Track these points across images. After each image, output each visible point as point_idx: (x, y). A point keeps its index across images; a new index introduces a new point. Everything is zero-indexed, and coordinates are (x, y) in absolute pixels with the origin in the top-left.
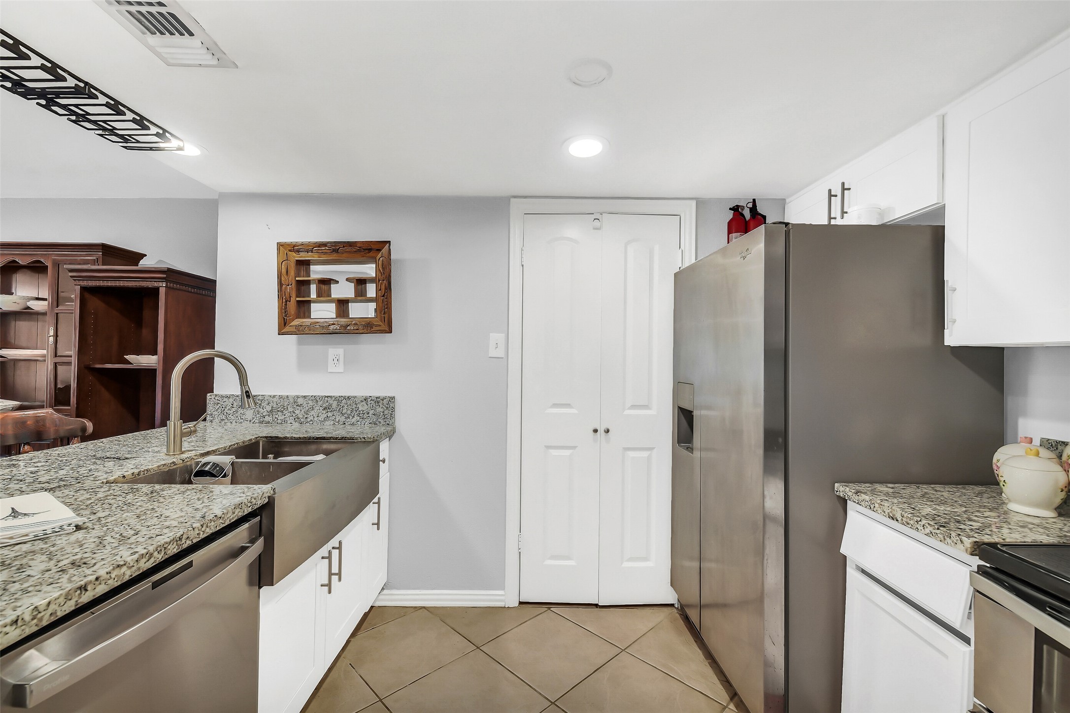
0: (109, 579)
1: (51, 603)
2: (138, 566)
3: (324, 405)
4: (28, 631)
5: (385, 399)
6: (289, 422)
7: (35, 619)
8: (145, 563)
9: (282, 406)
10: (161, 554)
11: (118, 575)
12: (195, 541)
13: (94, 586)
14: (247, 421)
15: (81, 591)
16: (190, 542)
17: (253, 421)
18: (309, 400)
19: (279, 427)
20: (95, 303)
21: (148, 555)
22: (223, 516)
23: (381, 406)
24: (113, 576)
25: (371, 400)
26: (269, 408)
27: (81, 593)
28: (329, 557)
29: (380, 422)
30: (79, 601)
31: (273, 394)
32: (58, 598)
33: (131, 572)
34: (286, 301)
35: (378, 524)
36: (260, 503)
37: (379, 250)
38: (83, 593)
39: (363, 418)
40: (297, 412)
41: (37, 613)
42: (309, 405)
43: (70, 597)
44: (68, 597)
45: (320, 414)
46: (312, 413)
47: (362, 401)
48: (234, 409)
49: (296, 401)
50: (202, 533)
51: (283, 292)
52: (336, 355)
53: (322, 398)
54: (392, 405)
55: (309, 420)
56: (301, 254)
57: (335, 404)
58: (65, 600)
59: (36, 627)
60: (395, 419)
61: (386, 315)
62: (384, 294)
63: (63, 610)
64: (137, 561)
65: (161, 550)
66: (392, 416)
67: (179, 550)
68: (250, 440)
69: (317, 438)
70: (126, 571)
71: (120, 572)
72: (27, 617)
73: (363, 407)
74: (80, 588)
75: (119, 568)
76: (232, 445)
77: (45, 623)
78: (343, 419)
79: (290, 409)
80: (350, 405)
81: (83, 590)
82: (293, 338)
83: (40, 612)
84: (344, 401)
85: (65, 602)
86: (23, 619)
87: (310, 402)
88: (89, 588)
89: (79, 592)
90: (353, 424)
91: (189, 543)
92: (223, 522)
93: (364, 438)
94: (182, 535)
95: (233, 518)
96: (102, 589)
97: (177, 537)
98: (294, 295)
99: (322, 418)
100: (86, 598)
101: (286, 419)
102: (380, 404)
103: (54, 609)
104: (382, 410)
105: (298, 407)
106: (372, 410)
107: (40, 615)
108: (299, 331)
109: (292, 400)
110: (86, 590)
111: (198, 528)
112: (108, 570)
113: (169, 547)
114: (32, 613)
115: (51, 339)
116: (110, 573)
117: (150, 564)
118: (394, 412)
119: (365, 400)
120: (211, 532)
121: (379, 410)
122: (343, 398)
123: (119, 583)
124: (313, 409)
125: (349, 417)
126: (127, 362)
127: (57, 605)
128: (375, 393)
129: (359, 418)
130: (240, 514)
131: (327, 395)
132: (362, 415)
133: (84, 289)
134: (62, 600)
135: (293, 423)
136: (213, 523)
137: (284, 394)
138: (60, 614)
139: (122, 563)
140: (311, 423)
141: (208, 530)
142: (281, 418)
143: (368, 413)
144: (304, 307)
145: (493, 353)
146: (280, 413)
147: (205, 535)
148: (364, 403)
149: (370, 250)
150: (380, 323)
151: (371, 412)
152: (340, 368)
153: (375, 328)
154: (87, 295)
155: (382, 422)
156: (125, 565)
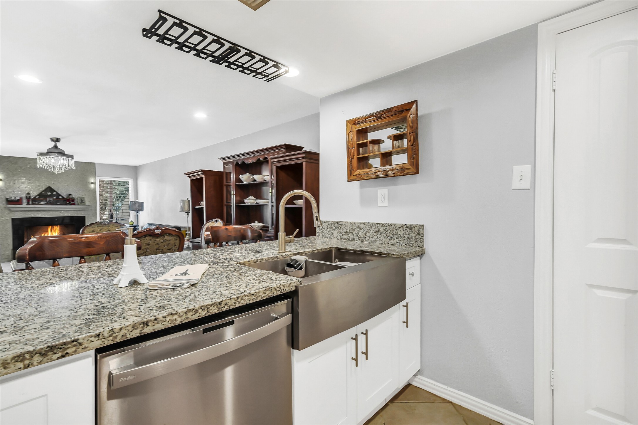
0: (164, 321)
1: (122, 328)
2: (186, 316)
3: (376, 230)
4: (107, 343)
5: (416, 226)
6: (356, 240)
7: (111, 336)
8: (192, 315)
9: (352, 229)
10: (204, 311)
11: (171, 320)
12: (232, 307)
13: (153, 324)
14: (335, 237)
15: (144, 325)
16: (228, 308)
17: (337, 238)
18: (367, 225)
19: (350, 243)
20: (282, 174)
21: (194, 311)
22: (255, 294)
23: (414, 232)
24: (168, 319)
25: (406, 227)
26: (345, 230)
27: (144, 327)
28: (356, 339)
29: (413, 244)
30: (142, 331)
31: (347, 221)
32: (128, 327)
33: (181, 320)
34: (352, 159)
35: (407, 323)
36: (287, 290)
37: (409, 110)
38: (146, 326)
39: (401, 240)
40: (360, 233)
41: (112, 333)
42: (367, 229)
43: (136, 328)
44: (134, 327)
45: (373, 236)
46: (368, 234)
47: (400, 228)
48: (328, 230)
49: (359, 226)
50: (237, 303)
51: (350, 153)
52: (383, 194)
53: (374, 225)
54: (421, 232)
55: (367, 239)
56: (360, 125)
57: (382, 229)
58: (132, 329)
59: (112, 341)
60: (424, 242)
61: (414, 161)
62: (413, 144)
63: (131, 334)
64: (186, 313)
65: (204, 309)
66: (422, 240)
67: (219, 312)
68: (326, 249)
69: (364, 251)
70: (177, 318)
71: (172, 318)
72: (106, 335)
73: (401, 232)
74: (143, 323)
75: (171, 315)
76: (314, 250)
77: (118, 340)
78: (387, 240)
79: (356, 231)
80: (392, 230)
81: (145, 324)
82: (357, 184)
83: (114, 333)
84: (388, 227)
85: (133, 330)
86: (103, 335)
87: (367, 227)
88: (150, 324)
89: (142, 325)
90: (394, 244)
91: (226, 308)
92: (256, 298)
93: (394, 254)
94: (221, 302)
95: (264, 297)
96: (159, 327)
97: (218, 302)
98: (356, 154)
99: (374, 238)
100: (148, 330)
101: (354, 238)
102: (413, 230)
103: (124, 333)
104: (414, 235)
105: (361, 230)
106: (407, 234)
107: (114, 335)
108: (359, 178)
109: (357, 225)
110: (148, 325)
111: (234, 299)
112: (164, 315)
113: (211, 308)
114: (109, 332)
115: (271, 193)
116: (165, 317)
117: (196, 317)
118: (423, 237)
119: (402, 226)
120: (246, 303)
121: (412, 235)
122: (387, 225)
123: (172, 325)
124: (369, 232)
125: (391, 239)
126: (295, 204)
127: (127, 331)
128: (409, 222)
129: (398, 240)
130: (270, 295)
131: (377, 222)
132: (401, 238)
133: (277, 168)
134: (130, 328)
135: (358, 240)
136: (247, 298)
137: (353, 221)
138: (129, 336)
139: (174, 312)
140: (368, 241)
141: (243, 301)
142: (352, 237)
143: (404, 237)
144: (363, 161)
145: (516, 184)
146: (351, 234)
147: (240, 305)
148: (401, 229)
149: (402, 111)
150: (410, 167)
151: (407, 236)
152: (386, 204)
153: (406, 171)
154: (279, 171)
155: (414, 244)
156: (176, 314)
